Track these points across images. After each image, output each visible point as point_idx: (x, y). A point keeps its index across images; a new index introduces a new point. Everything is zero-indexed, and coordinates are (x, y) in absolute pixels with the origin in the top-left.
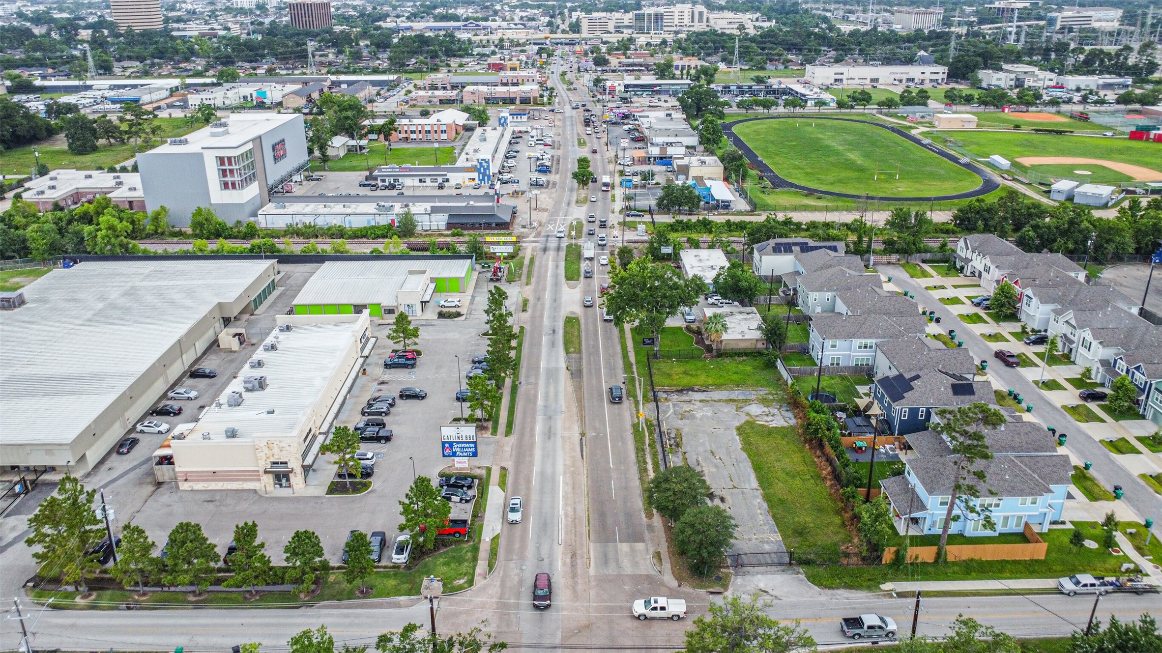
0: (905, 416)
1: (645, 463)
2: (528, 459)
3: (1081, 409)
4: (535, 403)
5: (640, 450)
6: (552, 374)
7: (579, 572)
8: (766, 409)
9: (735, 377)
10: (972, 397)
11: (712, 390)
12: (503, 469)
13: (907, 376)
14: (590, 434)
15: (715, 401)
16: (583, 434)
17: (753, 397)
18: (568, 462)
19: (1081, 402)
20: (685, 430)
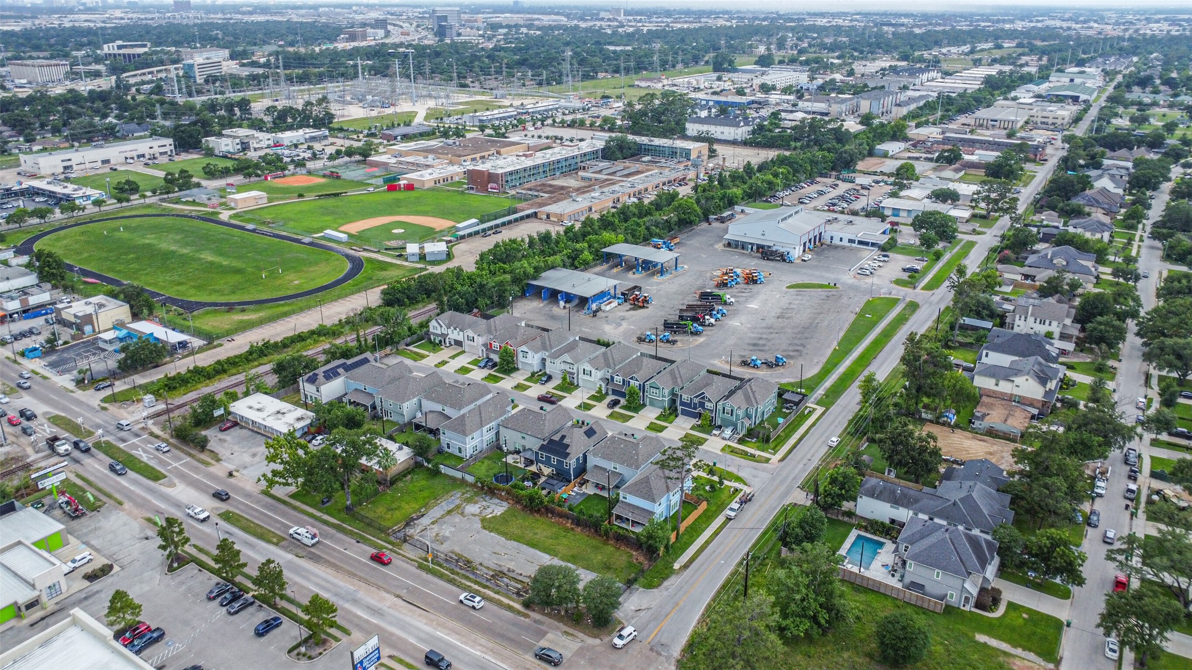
2: (393, 638)
3: (615, 415)
5: (451, 581)
9: (425, 494)
11: (426, 512)
12: (390, 657)
13: (557, 438)
14: (403, 593)
15: (440, 518)
17: (458, 502)
18: (424, 621)
19: (611, 410)
20: (457, 549)
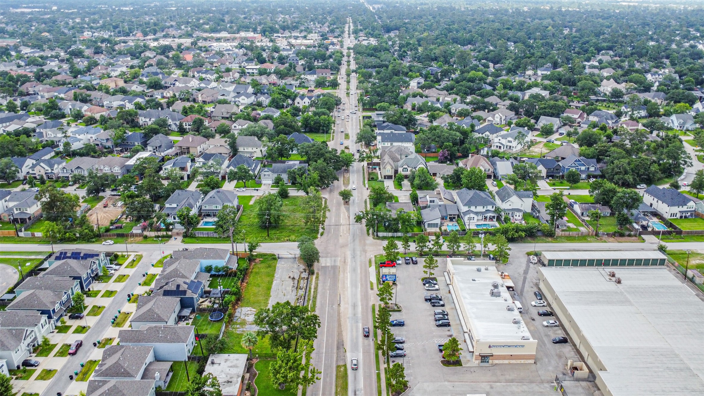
1: (314, 292)
12: (372, 290)
14: (335, 306)
16: (339, 305)
18: (346, 292)
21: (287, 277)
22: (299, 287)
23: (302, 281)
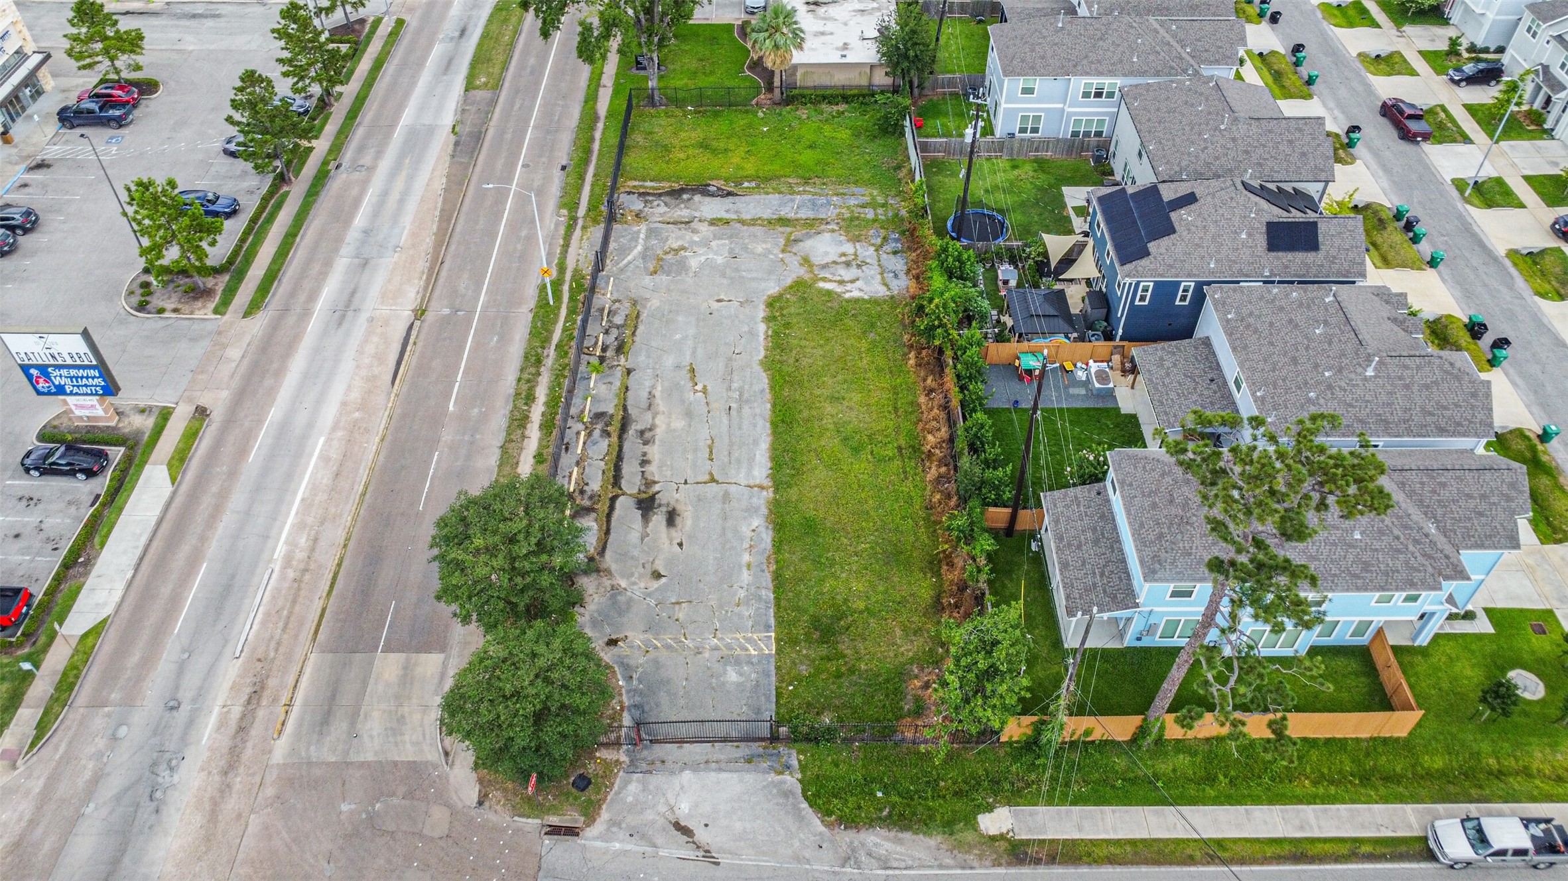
0: (1142, 298)
1: (530, 398)
2: (268, 382)
3: (1548, 261)
4: (347, 223)
5: (533, 360)
6: (417, 140)
7: (248, 752)
8: (849, 248)
9: (807, 157)
10: (1310, 256)
11: (749, 192)
12: (202, 413)
13: (1168, 193)
14: (439, 309)
15: (742, 222)
16: (420, 313)
17: (832, 213)
18: (355, 395)
19: (1553, 243)
20: (652, 305)
21: (687, 520)
22: (614, 429)
23: (595, 486)
